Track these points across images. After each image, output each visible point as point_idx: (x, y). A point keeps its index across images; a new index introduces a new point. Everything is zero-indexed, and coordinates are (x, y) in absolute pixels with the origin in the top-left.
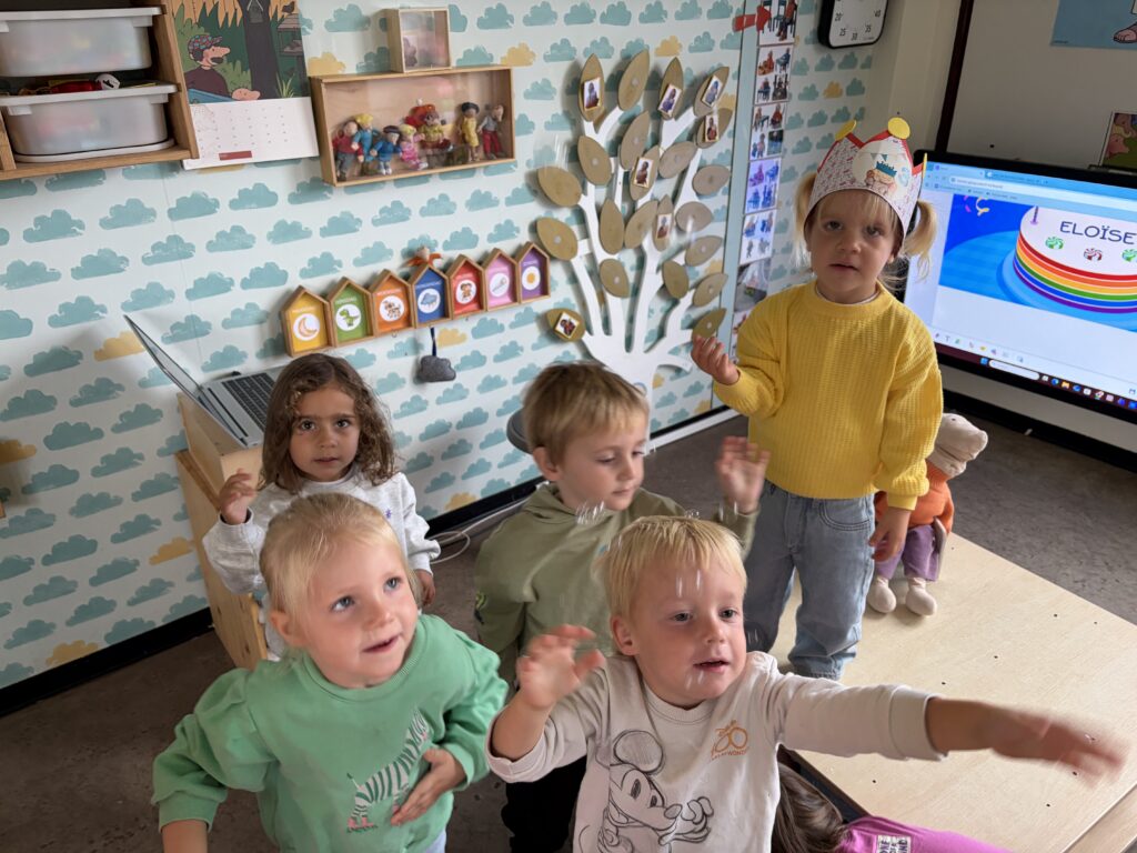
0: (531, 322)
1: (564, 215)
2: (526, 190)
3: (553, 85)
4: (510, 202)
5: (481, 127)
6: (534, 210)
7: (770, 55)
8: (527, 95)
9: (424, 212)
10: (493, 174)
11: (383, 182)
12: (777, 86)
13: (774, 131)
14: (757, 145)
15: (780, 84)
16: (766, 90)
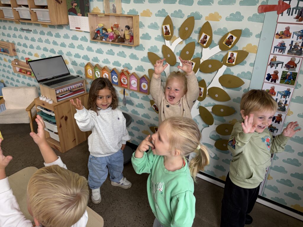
0: (148, 101)
2: (147, 58)
4: (142, 60)
6: (150, 66)
7: (288, 29)
10: (137, 50)
12: (293, 47)
13: (288, 72)
14: (271, 75)
15: (296, 46)
16: (282, 47)
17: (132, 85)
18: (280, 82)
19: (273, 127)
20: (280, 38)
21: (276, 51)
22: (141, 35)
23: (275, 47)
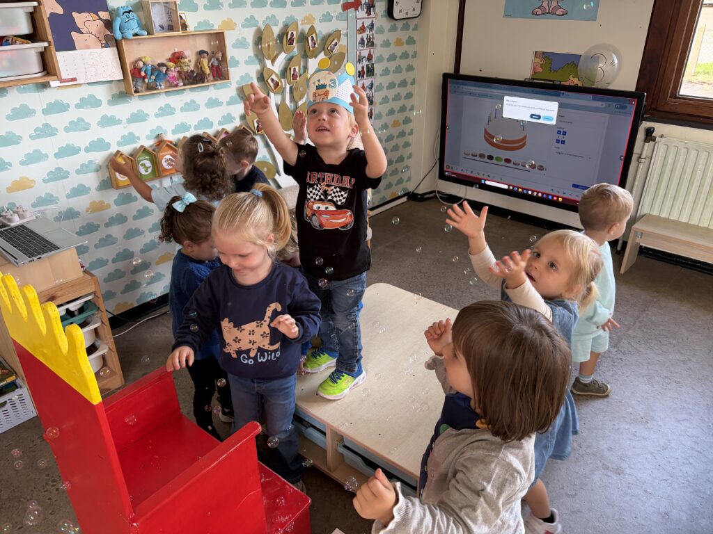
3: (248, 41)
4: (229, 103)
5: (210, 63)
7: (363, 24)
10: (218, 89)
11: (159, 93)
12: (368, 40)
13: (369, 64)
14: (360, 72)
16: (362, 42)
18: (367, 76)
20: (360, 34)
21: (360, 46)
23: (359, 43)
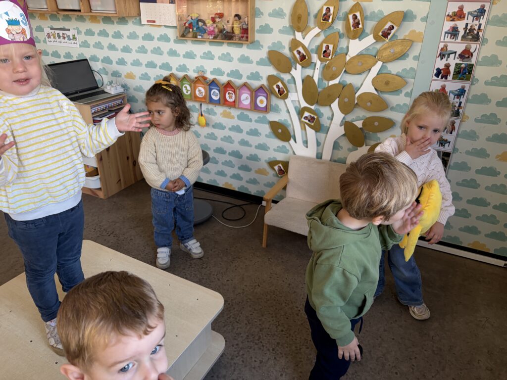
0: (266, 124)
1: (286, 77)
2: (267, 60)
3: (284, 12)
4: (258, 63)
5: (241, 26)
6: (271, 71)
7: (461, 9)
8: (270, 15)
9: (220, 58)
10: (250, 49)
12: (468, 31)
13: (462, 64)
14: (441, 70)
15: (472, 30)
16: (454, 32)
17: (243, 102)
18: (453, 78)
19: (444, 140)
20: (451, 21)
21: (447, 37)
22: (257, 27)
23: (446, 33)
